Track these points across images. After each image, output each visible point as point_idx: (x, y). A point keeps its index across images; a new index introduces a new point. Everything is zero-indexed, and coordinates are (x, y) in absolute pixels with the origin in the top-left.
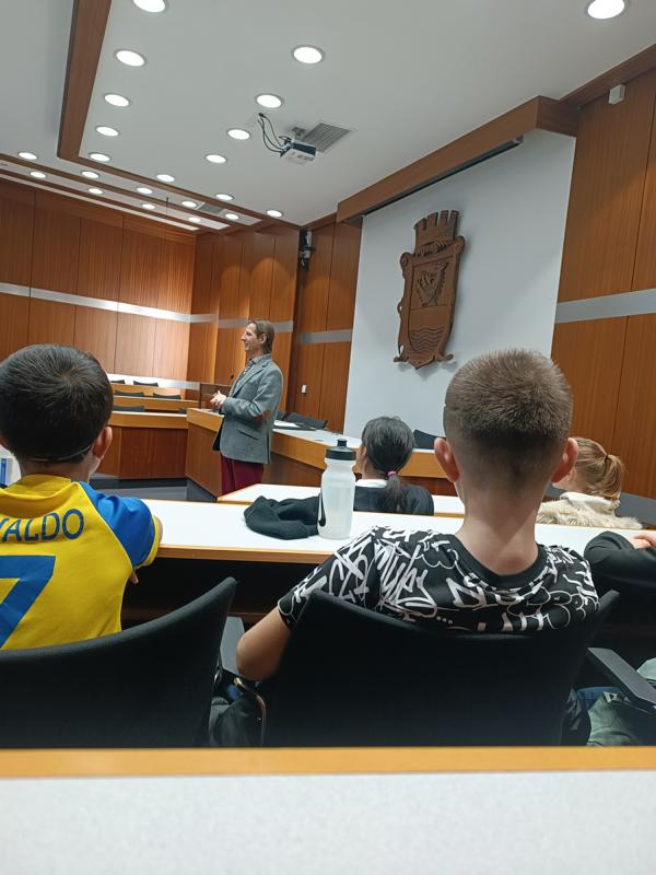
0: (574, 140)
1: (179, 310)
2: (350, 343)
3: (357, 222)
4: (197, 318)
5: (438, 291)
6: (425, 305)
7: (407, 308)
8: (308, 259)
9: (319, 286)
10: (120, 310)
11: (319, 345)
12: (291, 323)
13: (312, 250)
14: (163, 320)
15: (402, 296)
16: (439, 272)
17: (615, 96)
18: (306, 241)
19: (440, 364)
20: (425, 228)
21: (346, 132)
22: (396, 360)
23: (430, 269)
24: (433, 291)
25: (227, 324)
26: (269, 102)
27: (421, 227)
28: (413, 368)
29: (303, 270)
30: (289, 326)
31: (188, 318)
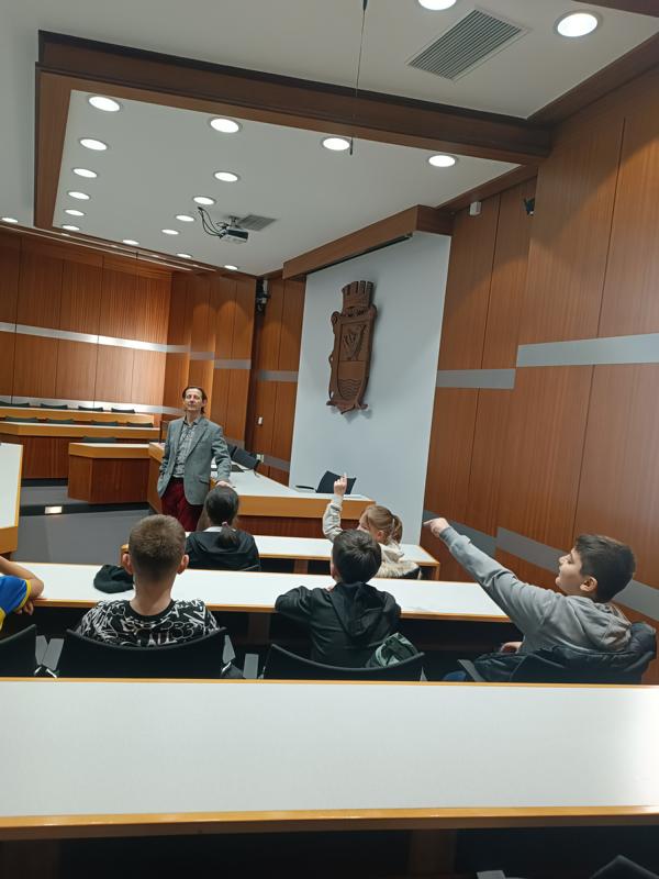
0: (450, 238)
1: (156, 341)
2: (296, 384)
3: (302, 279)
4: (173, 349)
5: (358, 349)
6: (349, 359)
7: (336, 360)
8: (264, 305)
9: (273, 329)
10: (101, 343)
11: (273, 382)
12: (249, 362)
13: (268, 297)
14: (142, 351)
15: (332, 349)
16: (359, 332)
17: (474, 210)
18: (262, 288)
19: (360, 411)
20: (349, 294)
21: (273, 220)
22: (329, 403)
23: (354, 329)
24: (355, 347)
25: (198, 356)
26: (204, 201)
27: (347, 290)
28: (339, 413)
29: (260, 316)
30: (247, 364)
31: (164, 348)
